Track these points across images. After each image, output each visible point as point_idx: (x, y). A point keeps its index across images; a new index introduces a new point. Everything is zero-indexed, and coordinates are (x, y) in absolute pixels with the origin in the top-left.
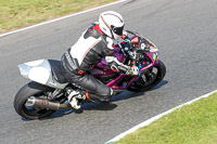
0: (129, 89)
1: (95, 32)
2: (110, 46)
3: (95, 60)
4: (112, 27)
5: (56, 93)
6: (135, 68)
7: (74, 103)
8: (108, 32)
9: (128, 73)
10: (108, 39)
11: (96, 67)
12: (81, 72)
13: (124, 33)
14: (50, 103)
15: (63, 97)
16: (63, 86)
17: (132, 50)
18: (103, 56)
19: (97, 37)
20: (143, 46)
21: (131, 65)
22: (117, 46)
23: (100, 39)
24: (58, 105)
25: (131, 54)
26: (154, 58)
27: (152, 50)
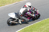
0: (32, 19)
1: (25, 7)
2: (28, 10)
3: (25, 13)
4: (29, 6)
5: (16, 20)
6: (34, 15)
7: (20, 22)
8: (28, 7)
9: (32, 16)
10: (28, 8)
11: (25, 14)
12: (22, 15)
13: (31, 7)
14: (15, 22)
15: (18, 21)
16: (18, 18)
17: (33, 11)
18: (27, 12)
19: (25, 8)
20: (35, 10)
21: (33, 14)
22: (30, 10)
23: (26, 8)
24: (17, 23)
25: (33, 12)
26: (38, 13)
27: (37, 11)
